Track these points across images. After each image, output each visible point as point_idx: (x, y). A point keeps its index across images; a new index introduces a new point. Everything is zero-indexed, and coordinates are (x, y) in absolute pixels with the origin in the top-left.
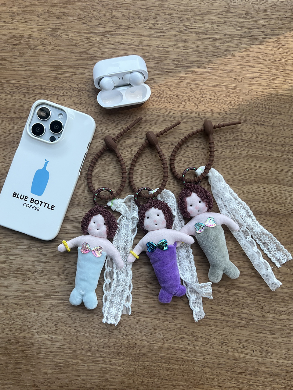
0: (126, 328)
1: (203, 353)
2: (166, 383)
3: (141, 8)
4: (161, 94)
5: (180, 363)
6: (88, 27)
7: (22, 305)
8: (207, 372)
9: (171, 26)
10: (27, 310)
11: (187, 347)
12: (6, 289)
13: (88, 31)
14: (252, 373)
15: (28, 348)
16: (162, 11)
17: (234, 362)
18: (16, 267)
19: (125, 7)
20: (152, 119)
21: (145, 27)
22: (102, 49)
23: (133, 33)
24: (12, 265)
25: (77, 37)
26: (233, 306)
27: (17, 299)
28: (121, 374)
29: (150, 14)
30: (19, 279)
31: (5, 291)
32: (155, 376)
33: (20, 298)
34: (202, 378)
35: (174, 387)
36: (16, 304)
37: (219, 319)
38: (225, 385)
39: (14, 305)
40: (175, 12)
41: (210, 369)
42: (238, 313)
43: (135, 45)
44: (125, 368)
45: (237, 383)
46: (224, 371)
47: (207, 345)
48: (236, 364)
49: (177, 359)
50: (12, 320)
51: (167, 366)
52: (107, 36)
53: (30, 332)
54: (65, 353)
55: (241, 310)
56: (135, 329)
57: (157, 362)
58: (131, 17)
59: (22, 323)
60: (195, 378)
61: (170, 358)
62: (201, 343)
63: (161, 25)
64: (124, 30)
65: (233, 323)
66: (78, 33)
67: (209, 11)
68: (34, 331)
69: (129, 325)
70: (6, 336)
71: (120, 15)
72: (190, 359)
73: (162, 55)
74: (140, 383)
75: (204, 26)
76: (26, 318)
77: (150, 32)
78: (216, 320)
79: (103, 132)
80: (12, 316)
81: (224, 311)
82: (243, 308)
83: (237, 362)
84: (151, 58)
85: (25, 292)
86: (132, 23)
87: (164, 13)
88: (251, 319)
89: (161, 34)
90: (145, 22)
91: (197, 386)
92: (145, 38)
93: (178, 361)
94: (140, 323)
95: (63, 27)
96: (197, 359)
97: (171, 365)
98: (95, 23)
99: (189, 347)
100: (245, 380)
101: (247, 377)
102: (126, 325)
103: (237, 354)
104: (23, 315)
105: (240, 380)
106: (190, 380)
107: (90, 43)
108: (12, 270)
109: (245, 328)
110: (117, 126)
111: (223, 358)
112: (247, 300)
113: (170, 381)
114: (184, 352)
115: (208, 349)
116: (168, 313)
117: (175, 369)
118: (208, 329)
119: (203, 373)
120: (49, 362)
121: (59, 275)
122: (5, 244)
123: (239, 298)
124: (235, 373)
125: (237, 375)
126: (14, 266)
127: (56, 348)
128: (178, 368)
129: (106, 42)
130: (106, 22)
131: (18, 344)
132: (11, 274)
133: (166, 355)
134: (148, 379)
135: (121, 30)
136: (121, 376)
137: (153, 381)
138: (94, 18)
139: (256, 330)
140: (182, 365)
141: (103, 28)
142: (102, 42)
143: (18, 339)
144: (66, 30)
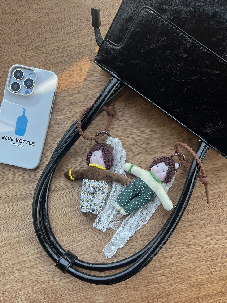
0: (122, 254)
1: (183, 254)
2: (164, 285)
3: (56, 21)
4: (91, 77)
5: (170, 267)
6: (23, 47)
7: (41, 263)
8: (191, 267)
9: (82, 27)
10: (46, 266)
11: (171, 253)
12: (26, 256)
13: (24, 50)
14: (224, 257)
15: (56, 293)
16: (72, 18)
17: (209, 252)
18: (28, 237)
19: (44, 24)
20: (91, 97)
21: (64, 34)
22: (38, 60)
23: (57, 41)
24: (24, 237)
25: (17, 57)
26: (194, 212)
27: (36, 260)
28: (130, 290)
29: (64, 23)
30: (33, 245)
31: (25, 257)
32: (154, 282)
33: (38, 259)
34: (189, 273)
35: (171, 286)
36: (37, 264)
37: (187, 225)
38: (208, 272)
39: (36, 265)
40: (81, 16)
41: (193, 264)
42: (199, 216)
43: (61, 49)
44: (131, 284)
45: (216, 267)
46: (203, 262)
47: (185, 247)
48: (210, 254)
49: (166, 265)
50: (38, 277)
51: (161, 272)
52: (38, 49)
53: (54, 281)
54: (84, 288)
55: (201, 214)
56: (129, 253)
57: (153, 272)
58: (51, 30)
59: (46, 277)
60: (184, 274)
61: (162, 266)
62: (180, 247)
63: (74, 28)
64: (49, 41)
65: (198, 225)
66: (17, 53)
67: (106, 7)
68: (56, 279)
69: (124, 251)
70: (37, 290)
71: (43, 31)
72: (176, 261)
73: (83, 50)
74: (145, 291)
75: (106, 19)
76: (47, 272)
77: (69, 36)
78: (185, 227)
79: (58, 118)
80: (36, 274)
81: (189, 218)
82: (201, 211)
83: (211, 252)
84: (75, 54)
85: (40, 253)
86: (53, 34)
87: (74, 19)
88: (210, 217)
89: (77, 35)
90: (63, 30)
91: (188, 280)
92: (67, 42)
93: (168, 266)
94: (131, 247)
95: (5, 53)
96: (181, 260)
97: (164, 271)
98: (27, 43)
99: (172, 253)
100: (221, 263)
101: (221, 261)
102: (122, 253)
103: (209, 246)
104: (45, 270)
105: (217, 265)
106: (181, 277)
107: (28, 58)
108: (26, 240)
109: (207, 226)
110: (67, 111)
111: (199, 253)
112: (202, 205)
113: (166, 282)
114: (170, 258)
115: (187, 250)
116: (149, 233)
117: (168, 272)
118: (182, 235)
119: (189, 269)
120: (75, 299)
121: (61, 233)
122: (14, 223)
123: (196, 205)
124: (211, 261)
125: (214, 262)
126: (26, 237)
127: (76, 287)
128: (169, 271)
129: (39, 54)
130: (35, 40)
131: (48, 293)
132: (26, 244)
133: (158, 265)
134: (150, 287)
135: (47, 41)
136: (131, 291)
137: (154, 286)
138: (25, 39)
139: (216, 225)
140: (171, 268)
141: (34, 44)
142: (36, 55)
143: (47, 289)
144: (8, 55)
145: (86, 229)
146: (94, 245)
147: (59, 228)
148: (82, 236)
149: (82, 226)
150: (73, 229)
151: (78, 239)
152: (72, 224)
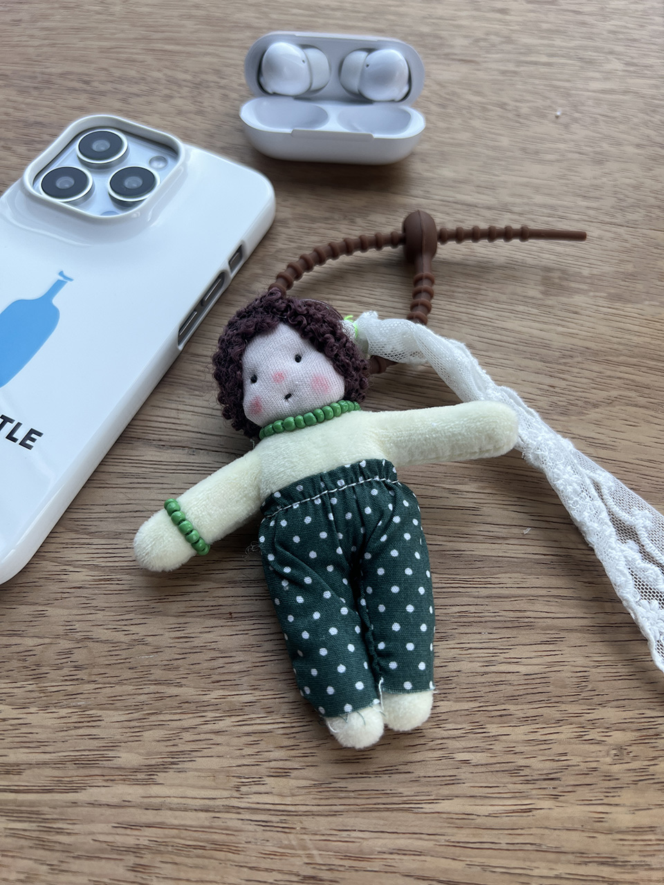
145: (200, 708)
146: (216, 837)
147: (41, 641)
148: (162, 748)
149: (183, 681)
150: (120, 683)
151: (128, 758)
152: (131, 645)
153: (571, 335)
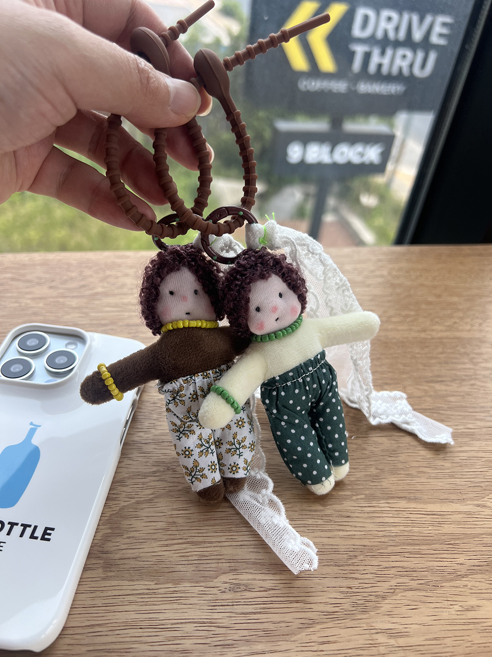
153: (350, 537)
